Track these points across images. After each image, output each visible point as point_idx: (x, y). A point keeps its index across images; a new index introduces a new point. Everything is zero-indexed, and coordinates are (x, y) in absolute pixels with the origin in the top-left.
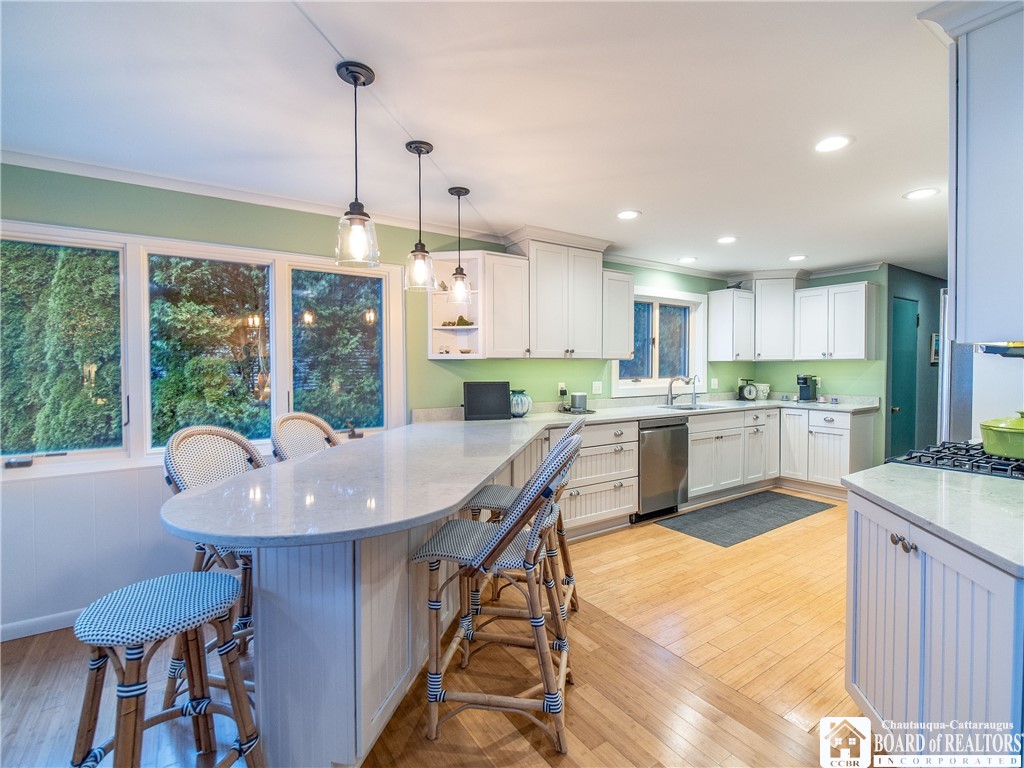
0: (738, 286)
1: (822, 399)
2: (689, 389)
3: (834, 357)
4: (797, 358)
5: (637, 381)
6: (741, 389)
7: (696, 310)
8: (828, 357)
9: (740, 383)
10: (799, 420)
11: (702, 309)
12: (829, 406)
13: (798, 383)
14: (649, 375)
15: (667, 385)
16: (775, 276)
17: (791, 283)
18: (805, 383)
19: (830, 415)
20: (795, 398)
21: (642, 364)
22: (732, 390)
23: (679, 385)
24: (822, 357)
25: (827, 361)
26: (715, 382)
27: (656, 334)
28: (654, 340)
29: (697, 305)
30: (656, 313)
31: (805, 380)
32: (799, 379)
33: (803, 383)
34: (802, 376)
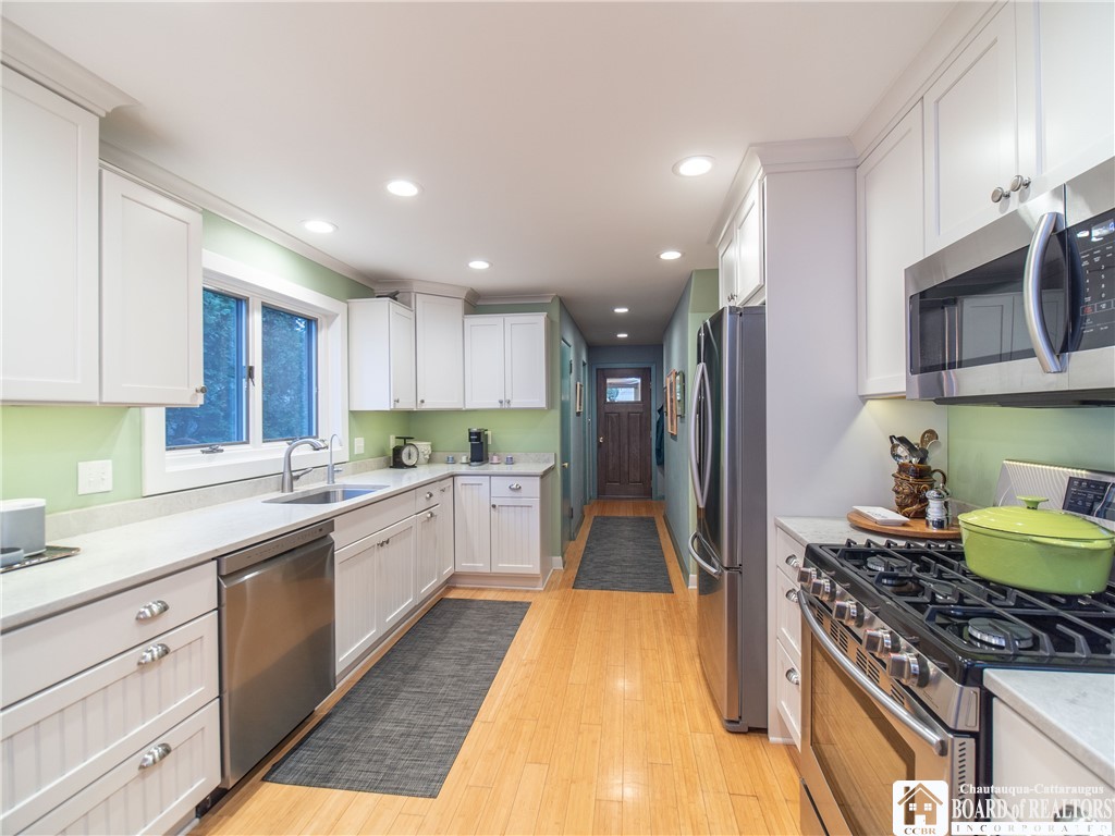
0: (393, 296)
1: (495, 459)
2: (322, 458)
3: (512, 406)
4: (468, 406)
5: (213, 451)
6: (397, 451)
7: (328, 326)
8: (505, 406)
9: (393, 443)
10: (478, 490)
11: (339, 323)
12: (504, 468)
13: (470, 440)
14: (241, 438)
15: (282, 455)
16: (440, 293)
17: (459, 306)
18: (478, 439)
19: (515, 482)
20: (464, 460)
21: (227, 416)
22: (383, 454)
23: (303, 454)
24: (498, 406)
25: (505, 411)
26: (360, 443)
27: (256, 358)
28: (251, 370)
29: (331, 317)
30: (255, 321)
31: (478, 434)
32: (471, 434)
33: (476, 440)
34: (475, 430)
